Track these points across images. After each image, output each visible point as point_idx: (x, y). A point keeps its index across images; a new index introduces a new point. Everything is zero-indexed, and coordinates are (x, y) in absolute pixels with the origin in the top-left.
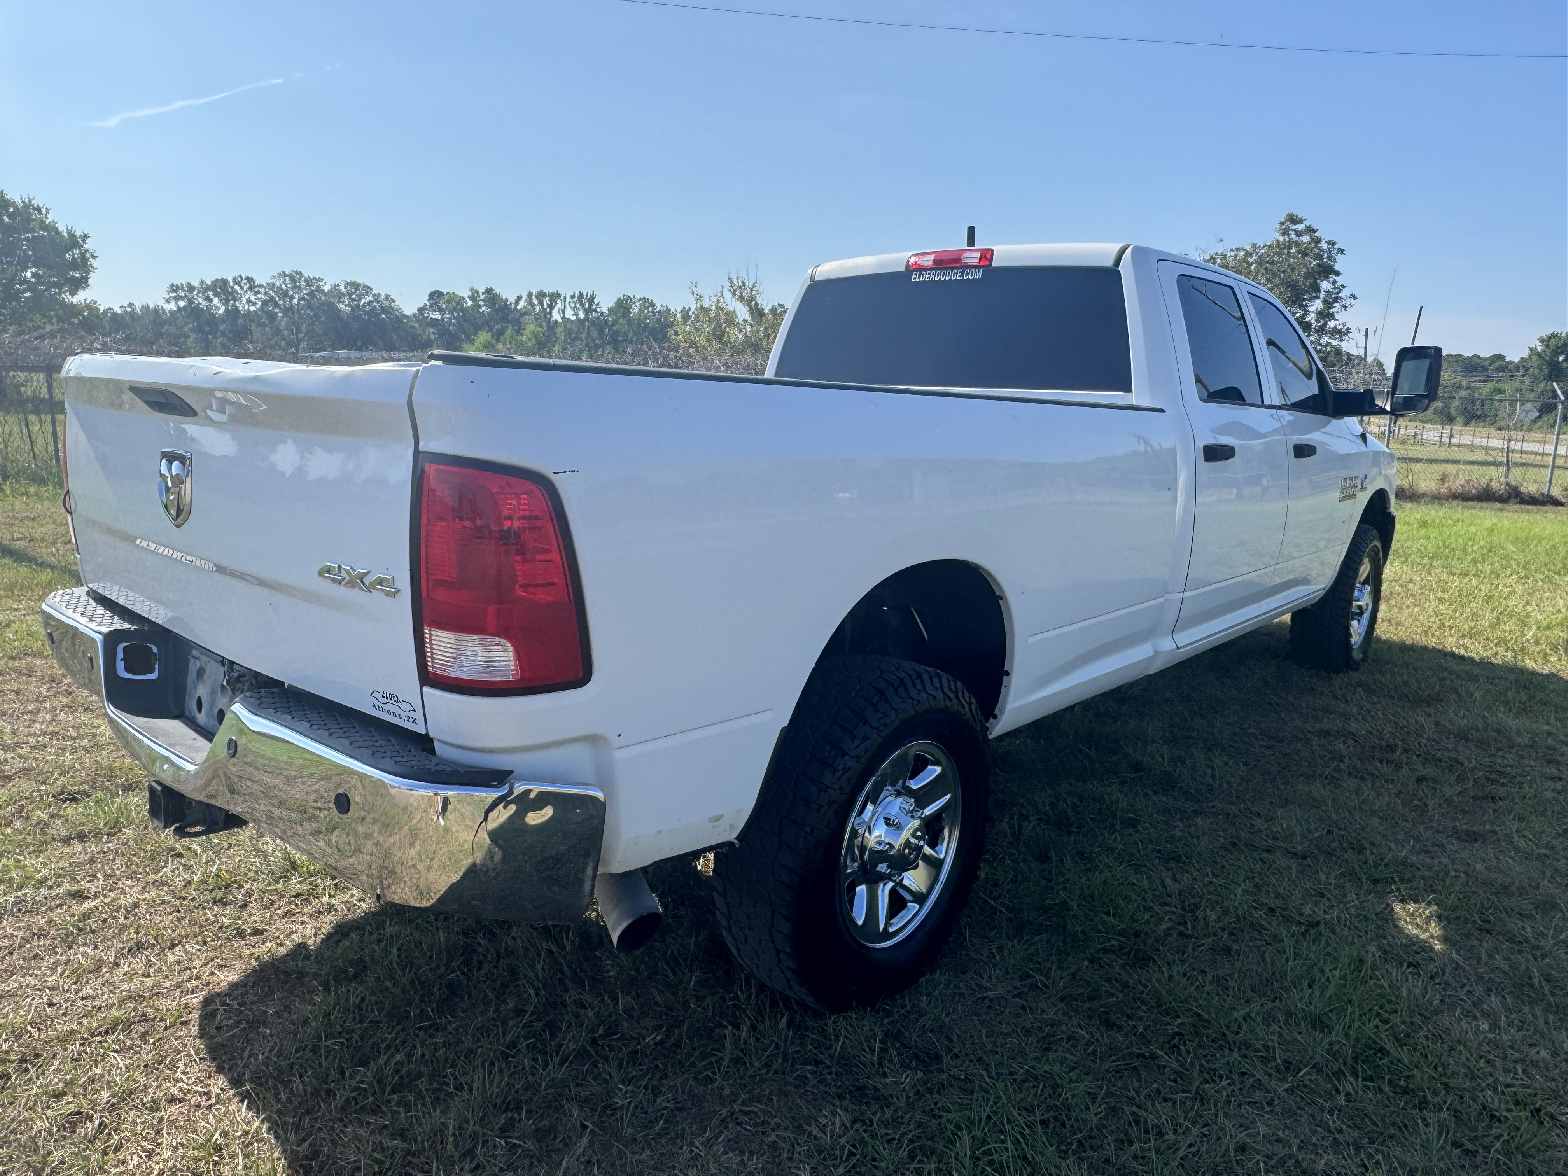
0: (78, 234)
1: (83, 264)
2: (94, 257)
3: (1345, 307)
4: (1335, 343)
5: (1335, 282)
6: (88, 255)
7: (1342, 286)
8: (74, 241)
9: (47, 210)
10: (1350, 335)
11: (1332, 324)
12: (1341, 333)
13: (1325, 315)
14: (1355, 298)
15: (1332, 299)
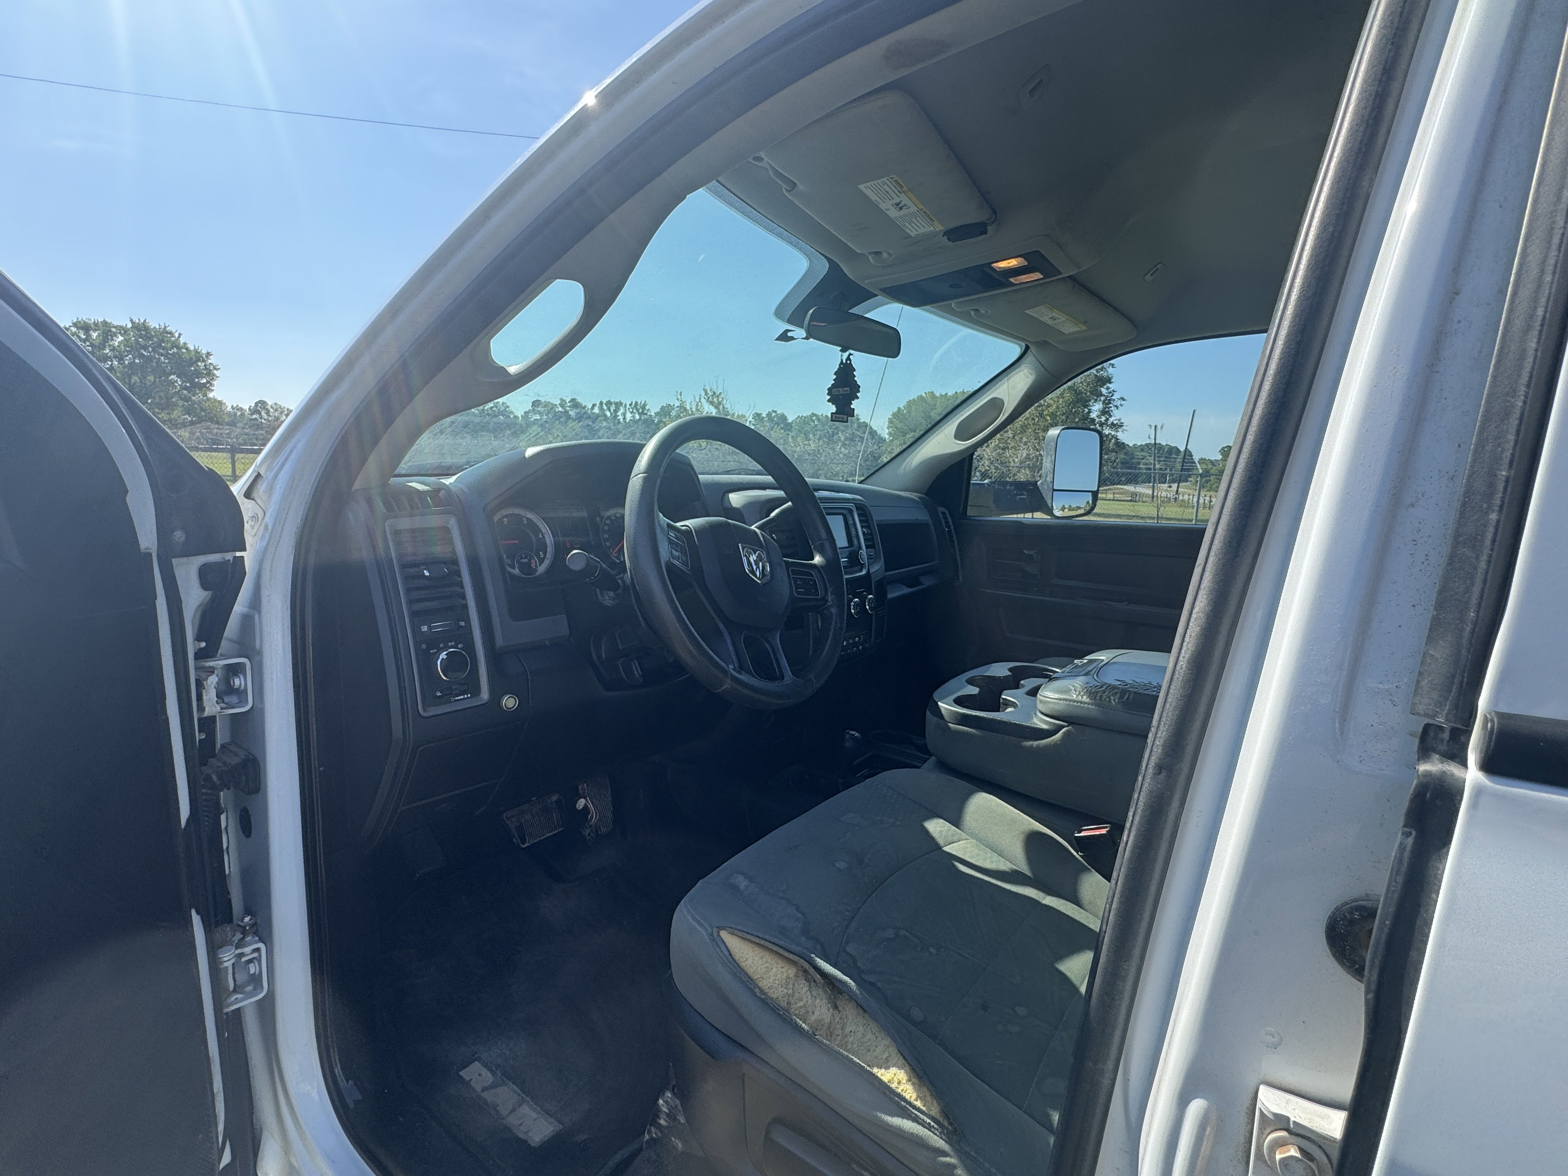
0: (204, 352)
1: (210, 373)
2: (215, 368)
3: (1117, 407)
4: (1113, 433)
5: (1108, 388)
6: (212, 368)
7: (1113, 391)
8: (198, 357)
9: (180, 335)
10: (1124, 428)
11: (1111, 420)
12: (1116, 426)
13: (1105, 412)
14: (1123, 400)
15: (1108, 402)
